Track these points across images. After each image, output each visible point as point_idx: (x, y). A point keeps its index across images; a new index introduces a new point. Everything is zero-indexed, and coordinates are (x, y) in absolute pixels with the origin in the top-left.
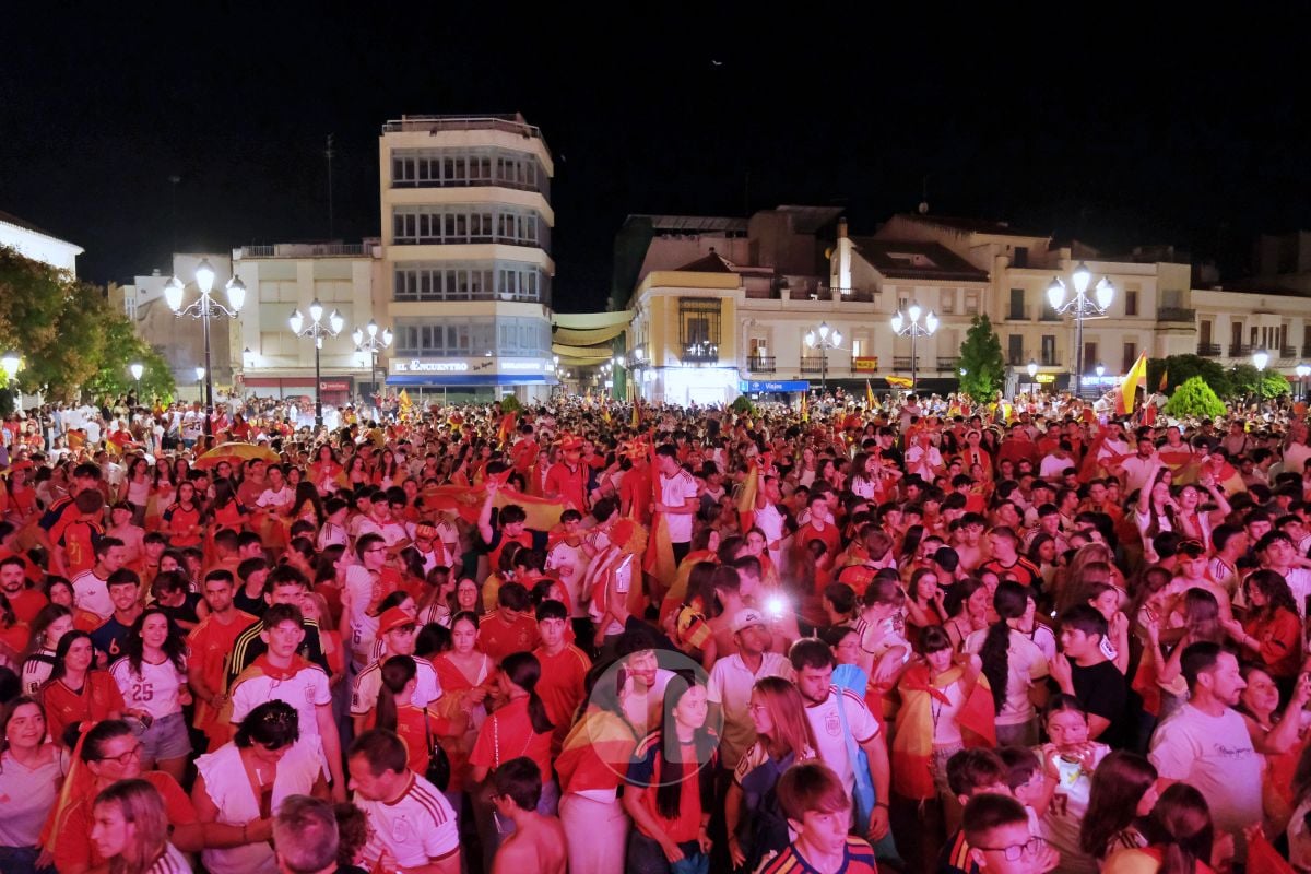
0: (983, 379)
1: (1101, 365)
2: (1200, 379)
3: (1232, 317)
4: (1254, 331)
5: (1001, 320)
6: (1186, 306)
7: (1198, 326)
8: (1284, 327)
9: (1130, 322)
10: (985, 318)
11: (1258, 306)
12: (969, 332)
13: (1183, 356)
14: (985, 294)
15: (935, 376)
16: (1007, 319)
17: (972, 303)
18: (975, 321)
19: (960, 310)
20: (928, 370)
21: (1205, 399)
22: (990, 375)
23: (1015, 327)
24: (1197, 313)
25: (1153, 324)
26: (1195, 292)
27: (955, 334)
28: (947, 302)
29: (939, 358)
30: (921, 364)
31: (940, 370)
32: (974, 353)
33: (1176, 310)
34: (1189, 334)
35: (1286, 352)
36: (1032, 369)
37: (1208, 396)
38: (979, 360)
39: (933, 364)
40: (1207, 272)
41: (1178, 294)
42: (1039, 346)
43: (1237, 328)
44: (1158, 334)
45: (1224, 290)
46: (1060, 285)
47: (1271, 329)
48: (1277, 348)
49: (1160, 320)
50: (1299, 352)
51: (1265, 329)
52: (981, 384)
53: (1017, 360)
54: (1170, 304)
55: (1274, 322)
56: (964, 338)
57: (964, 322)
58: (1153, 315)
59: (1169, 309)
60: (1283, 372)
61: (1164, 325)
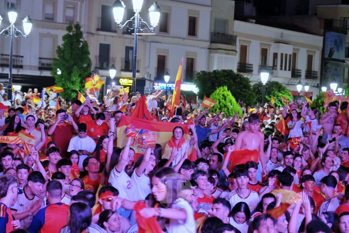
0: (74, 79)
1: (167, 74)
2: (226, 88)
3: (261, 44)
4: (275, 55)
5: (93, 31)
6: (230, 33)
7: (238, 49)
8: (295, 55)
9: (191, 41)
10: (78, 27)
11: (279, 38)
12: (64, 38)
13: (224, 71)
14: (81, 7)
15: (37, 73)
16: (98, 30)
17: (70, 13)
18: (69, 29)
19: (60, 18)
20: (31, 68)
21: (228, 104)
22: (80, 75)
23: (105, 37)
24: (238, 39)
25: (208, 44)
26: (237, 22)
27: (55, 38)
28: (49, 10)
29: (40, 58)
30: (25, 62)
31: (41, 69)
32: (67, 56)
33: (224, 34)
34: (232, 54)
35: (295, 74)
36: (112, 73)
37: (231, 101)
38: (72, 63)
39: (36, 63)
40: (249, 8)
41: (225, 22)
42: (123, 55)
43: (264, 52)
44: (210, 52)
45: (256, 23)
46: (121, 6)
47: (286, 55)
48: (289, 70)
49: (212, 42)
50: (303, 74)
51: (282, 54)
52: (73, 83)
53: (105, 65)
54: (220, 30)
55: (288, 50)
56: (61, 43)
57: (62, 29)
58: (207, 37)
59: (218, 33)
60: (291, 88)
61: (215, 46)
